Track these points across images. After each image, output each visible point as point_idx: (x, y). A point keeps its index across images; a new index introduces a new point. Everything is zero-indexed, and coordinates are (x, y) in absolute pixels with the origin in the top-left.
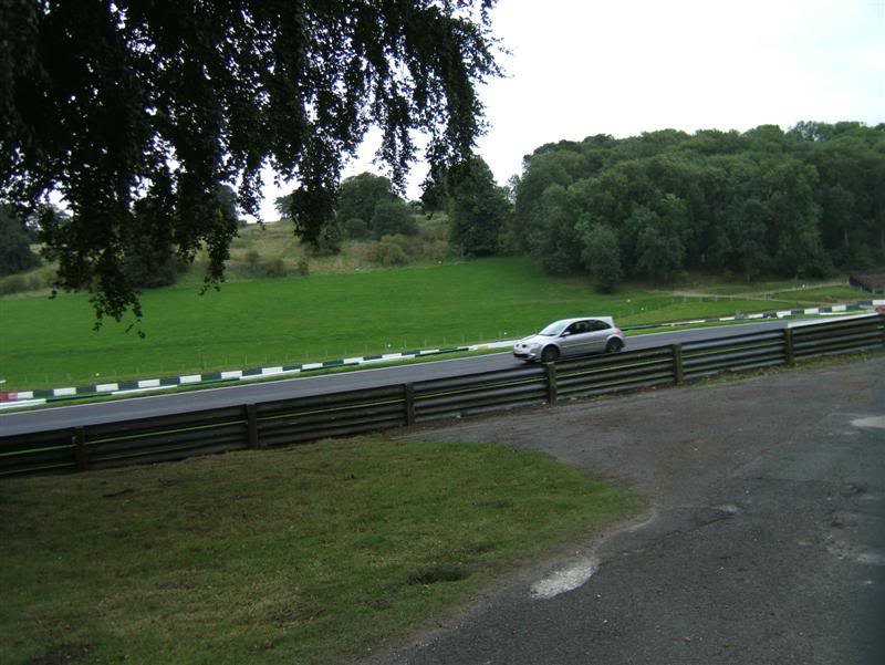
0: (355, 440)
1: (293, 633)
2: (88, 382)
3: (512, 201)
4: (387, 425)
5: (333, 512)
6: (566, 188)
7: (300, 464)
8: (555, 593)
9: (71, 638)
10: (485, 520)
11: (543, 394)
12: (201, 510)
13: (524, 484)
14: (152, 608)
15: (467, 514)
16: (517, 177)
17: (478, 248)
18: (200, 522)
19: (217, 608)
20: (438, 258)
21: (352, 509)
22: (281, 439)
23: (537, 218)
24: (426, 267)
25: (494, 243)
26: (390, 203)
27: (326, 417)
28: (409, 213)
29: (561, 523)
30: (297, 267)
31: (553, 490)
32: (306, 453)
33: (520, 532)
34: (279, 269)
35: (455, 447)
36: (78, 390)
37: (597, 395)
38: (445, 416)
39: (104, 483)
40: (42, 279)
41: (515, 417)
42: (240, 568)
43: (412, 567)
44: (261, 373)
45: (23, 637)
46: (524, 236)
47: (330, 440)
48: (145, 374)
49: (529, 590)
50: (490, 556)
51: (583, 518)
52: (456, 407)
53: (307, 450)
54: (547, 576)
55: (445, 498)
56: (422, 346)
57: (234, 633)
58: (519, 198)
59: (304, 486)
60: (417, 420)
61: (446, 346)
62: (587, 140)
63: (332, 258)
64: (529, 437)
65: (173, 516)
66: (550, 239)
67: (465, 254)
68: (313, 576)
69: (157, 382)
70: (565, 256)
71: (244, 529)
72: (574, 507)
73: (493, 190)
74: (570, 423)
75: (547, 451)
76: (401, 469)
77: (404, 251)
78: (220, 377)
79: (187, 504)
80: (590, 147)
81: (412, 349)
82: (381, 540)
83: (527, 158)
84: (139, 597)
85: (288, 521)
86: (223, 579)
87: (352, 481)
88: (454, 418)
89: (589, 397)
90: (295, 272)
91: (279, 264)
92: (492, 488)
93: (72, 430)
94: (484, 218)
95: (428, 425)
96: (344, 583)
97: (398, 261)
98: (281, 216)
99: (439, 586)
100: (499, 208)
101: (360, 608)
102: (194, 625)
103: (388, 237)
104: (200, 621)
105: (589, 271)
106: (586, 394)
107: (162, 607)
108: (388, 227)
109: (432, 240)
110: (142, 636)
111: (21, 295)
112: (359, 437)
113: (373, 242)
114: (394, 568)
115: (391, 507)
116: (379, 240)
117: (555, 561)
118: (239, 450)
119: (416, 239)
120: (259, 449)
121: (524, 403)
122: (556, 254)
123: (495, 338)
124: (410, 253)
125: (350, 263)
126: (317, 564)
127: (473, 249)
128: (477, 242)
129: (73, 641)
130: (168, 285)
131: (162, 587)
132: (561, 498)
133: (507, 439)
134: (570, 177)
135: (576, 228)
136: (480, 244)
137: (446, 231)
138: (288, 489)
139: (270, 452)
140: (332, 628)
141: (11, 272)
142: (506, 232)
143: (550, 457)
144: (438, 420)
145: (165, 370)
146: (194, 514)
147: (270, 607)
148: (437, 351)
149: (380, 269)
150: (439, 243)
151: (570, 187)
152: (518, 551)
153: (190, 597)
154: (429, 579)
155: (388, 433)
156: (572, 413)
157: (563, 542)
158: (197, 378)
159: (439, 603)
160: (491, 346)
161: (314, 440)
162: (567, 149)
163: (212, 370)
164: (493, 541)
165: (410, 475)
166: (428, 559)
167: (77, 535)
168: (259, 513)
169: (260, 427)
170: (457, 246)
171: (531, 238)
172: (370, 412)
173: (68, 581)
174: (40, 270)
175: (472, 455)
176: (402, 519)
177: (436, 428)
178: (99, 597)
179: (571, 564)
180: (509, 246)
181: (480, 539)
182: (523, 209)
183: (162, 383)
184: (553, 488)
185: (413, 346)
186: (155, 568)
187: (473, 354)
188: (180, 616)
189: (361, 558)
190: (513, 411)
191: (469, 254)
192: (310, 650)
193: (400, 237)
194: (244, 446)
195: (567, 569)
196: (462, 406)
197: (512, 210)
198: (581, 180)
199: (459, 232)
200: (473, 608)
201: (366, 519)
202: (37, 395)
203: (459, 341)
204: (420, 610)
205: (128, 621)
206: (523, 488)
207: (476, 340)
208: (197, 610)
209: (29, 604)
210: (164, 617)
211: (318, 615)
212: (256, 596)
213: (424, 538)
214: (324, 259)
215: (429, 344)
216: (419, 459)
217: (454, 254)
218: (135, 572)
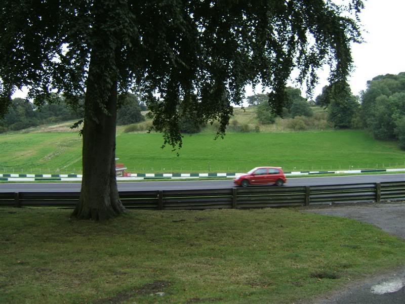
0: (281, 210)
1: (258, 291)
2: (160, 172)
3: (360, 102)
4: (296, 204)
5: (273, 241)
6: (388, 97)
7: (257, 217)
8: (384, 292)
9: (163, 278)
10: (347, 253)
11: (374, 197)
12: (214, 232)
13: (366, 239)
14: (196, 271)
15: (337, 250)
16: (363, 91)
17: (342, 124)
18: (214, 238)
19: (224, 276)
20: (321, 128)
21: (282, 240)
22: (248, 206)
23: (372, 111)
24: (315, 132)
25: (349, 122)
26: (300, 101)
27: (267, 198)
28: (309, 106)
29: (385, 260)
30: (254, 128)
31: (380, 243)
32: (260, 213)
33: (364, 261)
34: (246, 129)
35: (331, 218)
36: (156, 175)
37: (402, 201)
38: (324, 203)
39: (172, 216)
40: (145, 127)
41: (359, 207)
42: (232, 259)
43: (312, 270)
44: (235, 175)
45: (144, 274)
46: (365, 120)
47: (269, 208)
48: (184, 171)
49: (370, 289)
50: (350, 270)
51: (397, 259)
52: (330, 199)
53: (260, 212)
54: (379, 283)
55: (327, 241)
56: (311, 169)
57: (232, 287)
58: (364, 101)
59: (259, 228)
60: (310, 204)
61: (322, 170)
62: (400, 74)
63: (271, 125)
64: (367, 217)
65: (202, 233)
66: (378, 122)
67: (335, 127)
68: (266, 267)
69: (189, 175)
70: (386, 131)
71: (233, 243)
72: (392, 253)
73: (350, 97)
74: (388, 213)
75: (377, 225)
76: (305, 226)
77: (305, 124)
78: (216, 175)
79: (208, 229)
80: (402, 77)
81: (306, 171)
82: (297, 256)
83: (368, 82)
84: (189, 266)
85: (253, 242)
86: (226, 263)
87: (282, 228)
88: (328, 204)
89: (397, 201)
90: (254, 130)
91: (246, 126)
92: (350, 239)
93: (158, 192)
94: (345, 110)
95: (316, 206)
96: (280, 272)
97: (302, 128)
98: (249, 104)
99: (326, 280)
100: (353, 105)
101: (288, 285)
102: (214, 281)
103: (298, 117)
104: (216, 280)
105: (398, 139)
106: (396, 199)
107: (200, 272)
108: (298, 112)
109: (319, 120)
110: (192, 282)
111: (136, 133)
112: (283, 208)
113: (291, 119)
114: (304, 269)
115: (301, 242)
116: (293, 118)
117: (383, 277)
118: (228, 208)
119: (311, 119)
120: (237, 209)
121: (363, 201)
122: (381, 129)
123: (347, 169)
124: (308, 125)
125: (279, 128)
126: (268, 262)
127: (339, 125)
128: (341, 121)
129: (164, 280)
130: (197, 132)
131: (199, 263)
132: (385, 248)
133: (356, 217)
134: (390, 92)
135: (392, 116)
136: (342, 122)
137: (326, 115)
138: (252, 228)
139: (243, 211)
140: (276, 291)
141: (133, 122)
142: (356, 117)
143: (378, 228)
144: (320, 204)
145: (193, 170)
146: (211, 234)
147: (247, 278)
148: (318, 172)
149: (293, 132)
150: (322, 121)
151: (390, 97)
152: (364, 270)
153: (212, 269)
154: (320, 276)
155: (297, 208)
156: (389, 208)
157: (387, 269)
158: (207, 175)
159: (326, 288)
160: (346, 172)
161: (262, 208)
162: (389, 78)
163: (213, 172)
164: (351, 264)
165: (309, 228)
166: (319, 268)
167: (162, 236)
168: (240, 237)
169: (238, 199)
170: (331, 123)
171: (369, 121)
172: (289, 198)
173: (159, 255)
174: (144, 122)
175: (339, 223)
176: (306, 248)
177: (320, 208)
178: (173, 264)
179: (392, 280)
180: (357, 124)
181: (344, 262)
182: (366, 107)
183: (191, 176)
184: (381, 242)
185: (306, 169)
186: (195, 254)
187: (337, 175)
188: (208, 276)
189: (288, 263)
190: (358, 204)
191: (337, 127)
192: (267, 300)
193: (303, 117)
194: (230, 206)
195: (390, 282)
196: (332, 199)
197: (359, 107)
198: (397, 93)
199: (333, 116)
200: (342, 293)
201: (289, 246)
202: (139, 175)
203: (329, 168)
204: (317, 290)
205: (185, 275)
206: (366, 241)
207: (338, 169)
208: (214, 275)
209: (145, 262)
210: (201, 276)
211: (269, 285)
212: (241, 273)
213: (317, 258)
214: (268, 125)
215: (314, 169)
216: (313, 222)
217: (330, 127)
218: (187, 255)
